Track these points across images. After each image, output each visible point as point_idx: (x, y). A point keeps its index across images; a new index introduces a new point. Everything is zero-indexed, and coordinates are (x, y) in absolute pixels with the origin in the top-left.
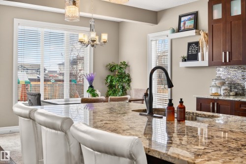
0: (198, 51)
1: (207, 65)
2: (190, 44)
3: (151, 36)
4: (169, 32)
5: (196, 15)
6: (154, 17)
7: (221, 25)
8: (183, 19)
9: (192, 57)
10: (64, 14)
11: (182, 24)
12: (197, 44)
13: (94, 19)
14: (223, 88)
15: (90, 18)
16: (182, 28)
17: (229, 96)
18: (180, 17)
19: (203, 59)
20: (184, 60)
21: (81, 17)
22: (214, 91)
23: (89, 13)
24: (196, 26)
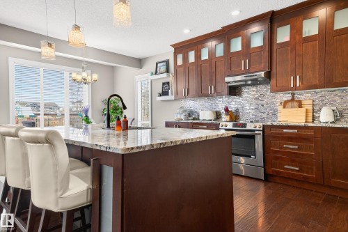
0: (169, 89)
1: (173, 98)
2: (164, 84)
3: (137, 78)
4: (149, 74)
5: (167, 62)
6: (139, 62)
7: (182, 69)
8: (159, 65)
9: (165, 93)
10: (40, 53)
11: (158, 69)
12: (168, 83)
13: (86, 62)
14: (184, 114)
15: (82, 61)
16: (158, 72)
17: (188, 120)
18: (157, 64)
19: (172, 95)
20: (160, 95)
21: (57, 56)
22: (179, 116)
23: (82, 56)
24: (168, 71)
